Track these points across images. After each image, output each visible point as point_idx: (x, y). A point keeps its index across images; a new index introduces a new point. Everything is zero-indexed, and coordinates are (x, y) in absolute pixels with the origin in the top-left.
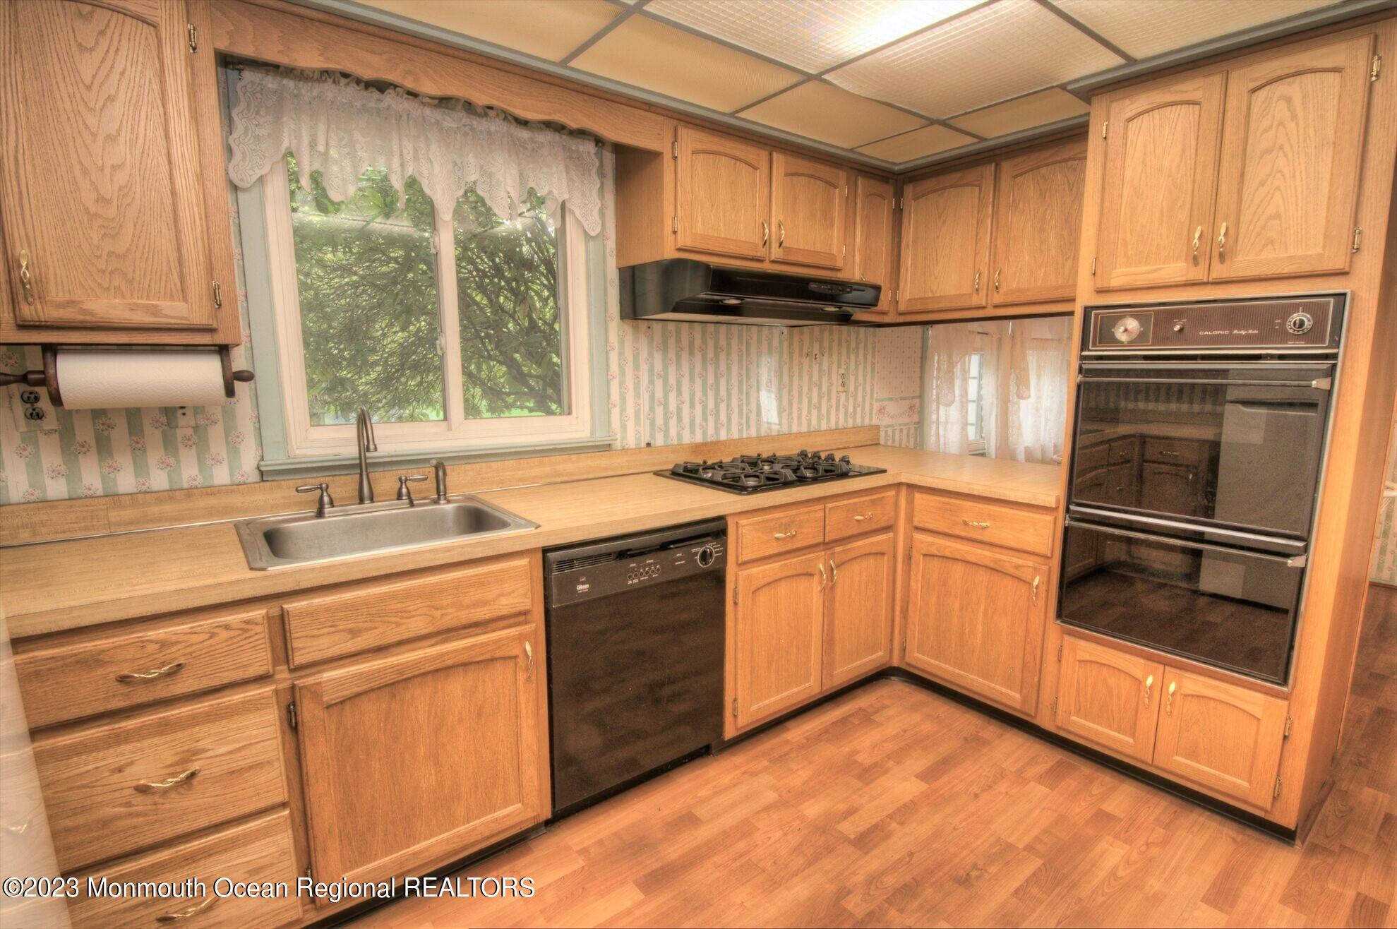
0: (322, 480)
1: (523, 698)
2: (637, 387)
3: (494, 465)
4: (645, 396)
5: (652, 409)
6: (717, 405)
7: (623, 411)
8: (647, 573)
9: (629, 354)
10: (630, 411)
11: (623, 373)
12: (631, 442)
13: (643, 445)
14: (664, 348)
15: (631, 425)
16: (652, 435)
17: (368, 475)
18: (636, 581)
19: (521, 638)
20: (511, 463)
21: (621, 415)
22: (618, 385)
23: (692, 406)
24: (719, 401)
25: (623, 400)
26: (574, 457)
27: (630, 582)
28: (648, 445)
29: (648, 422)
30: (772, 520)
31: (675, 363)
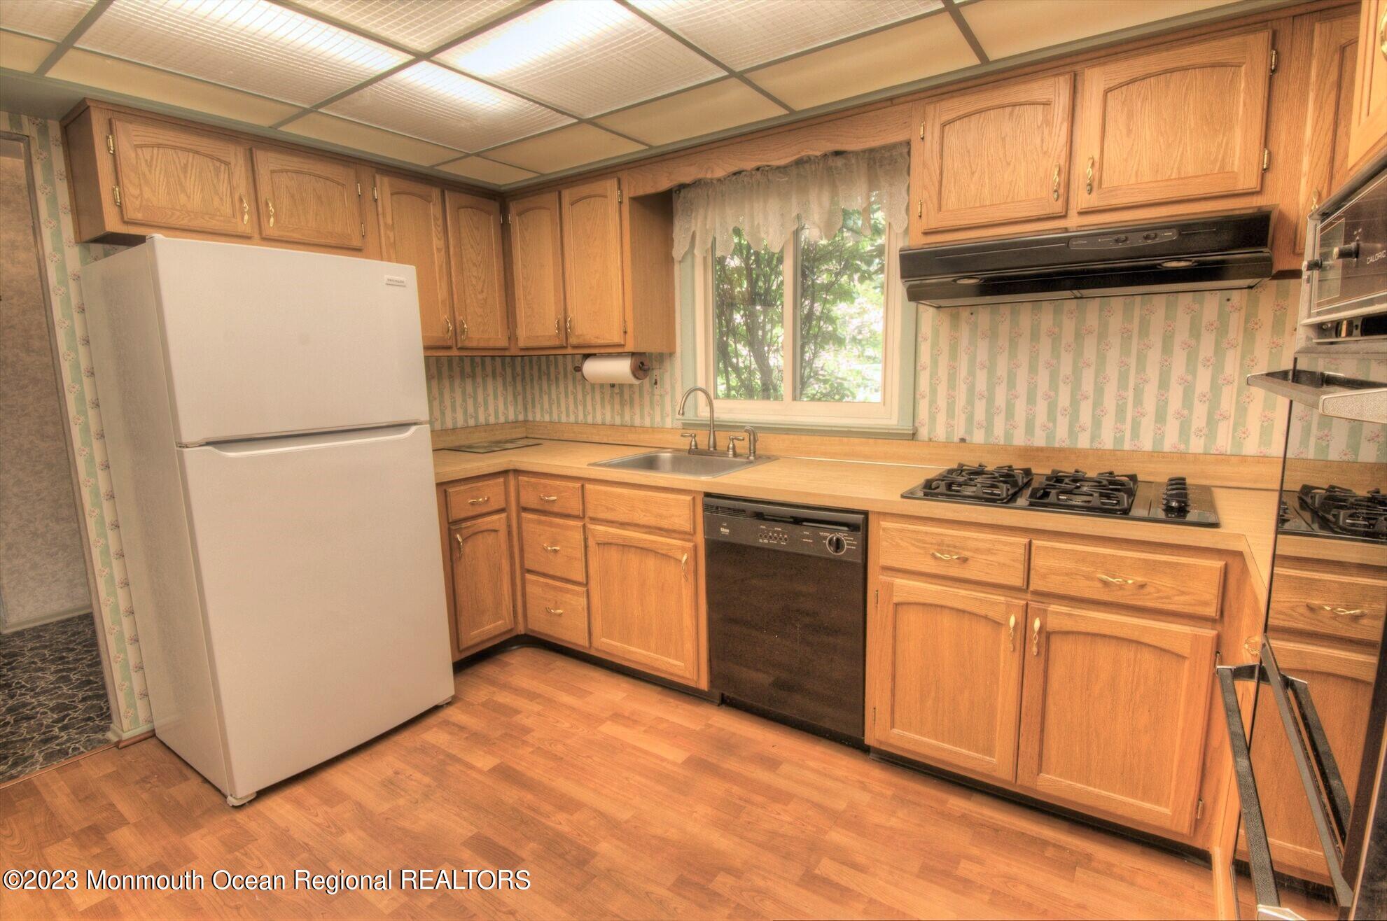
0: (695, 432)
1: (684, 592)
2: (952, 377)
3: (804, 438)
4: (962, 389)
5: (970, 402)
6: (1075, 403)
7: (933, 402)
8: (776, 538)
9: (944, 345)
10: (942, 402)
11: (935, 362)
12: (941, 433)
13: (956, 439)
14: (993, 335)
15: (941, 418)
16: (969, 431)
17: (714, 432)
18: (766, 541)
19: (683, 550)
20: (817, 439)
21: (930, 406)
22: (928, 377)
23: (1031, 400)
24: (1079, 397)
25: (934, 391)
26: (871, 441)
27: (761, 541)
28: (963, 440)
29: (963, 417)
30: (932, 534)
31: (1006, 353)
